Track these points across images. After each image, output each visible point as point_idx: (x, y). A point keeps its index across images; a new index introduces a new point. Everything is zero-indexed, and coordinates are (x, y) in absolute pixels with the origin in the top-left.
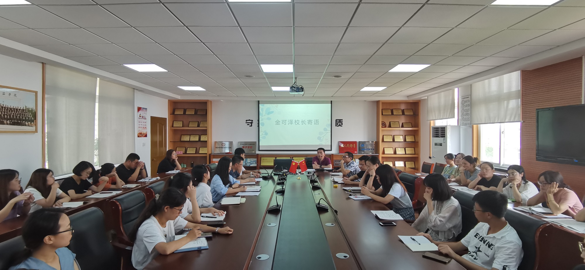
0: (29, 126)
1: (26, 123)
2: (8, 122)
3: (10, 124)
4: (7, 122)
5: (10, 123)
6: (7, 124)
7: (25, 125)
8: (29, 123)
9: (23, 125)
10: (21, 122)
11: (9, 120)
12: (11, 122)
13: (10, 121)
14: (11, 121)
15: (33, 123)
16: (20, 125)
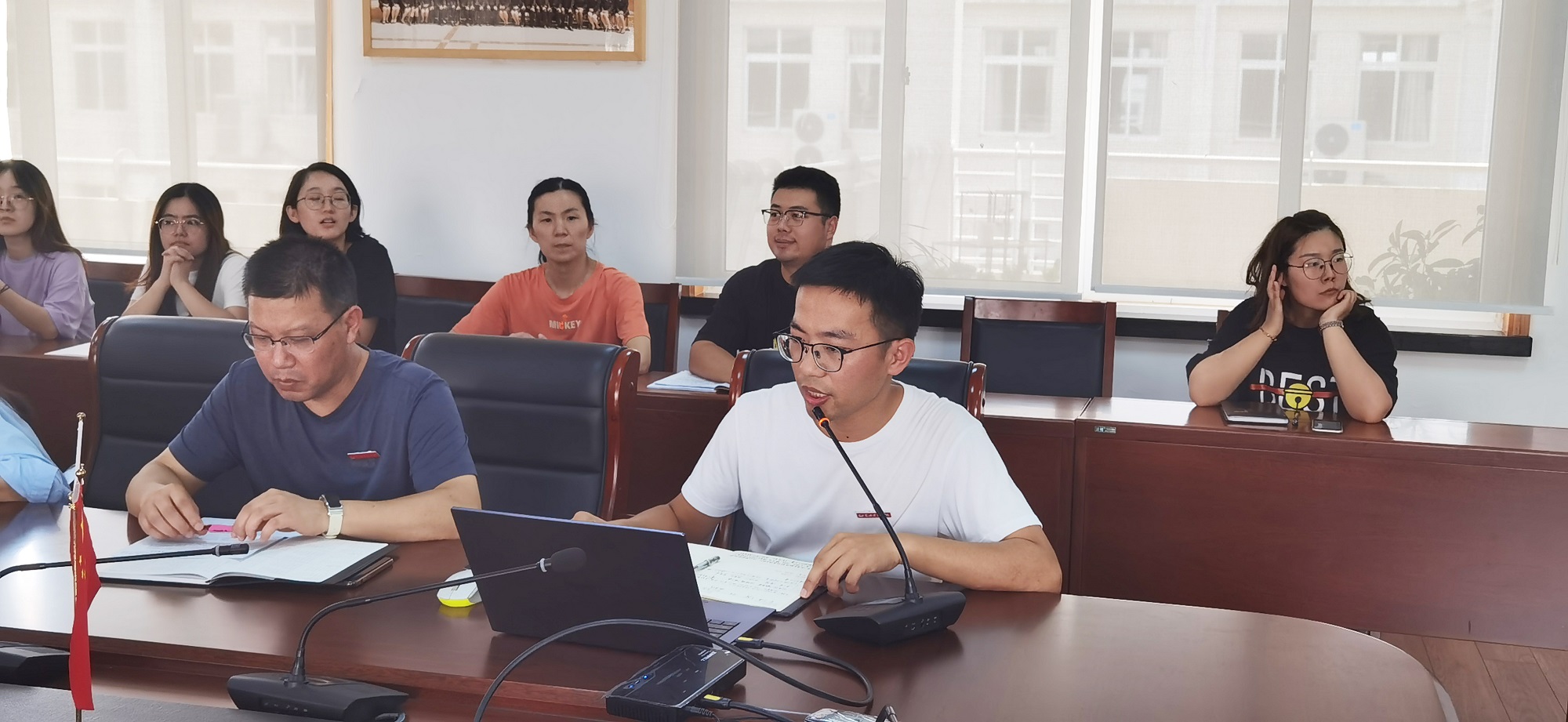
0: (601, 27)
1: (590, 13)
2: (516, 14)
3: (524, 23)
4: (509, 14)
5: (523, 16)
6: (512, 22)
7: (588, 25)
8: (605, 14)
9: (577, 26)
10: (566, 11)
11: (520, 7)
12: (527, 14)
13: (522, 12)
14: (528, 10)
15: (620, 15)
16: (562, 26)
